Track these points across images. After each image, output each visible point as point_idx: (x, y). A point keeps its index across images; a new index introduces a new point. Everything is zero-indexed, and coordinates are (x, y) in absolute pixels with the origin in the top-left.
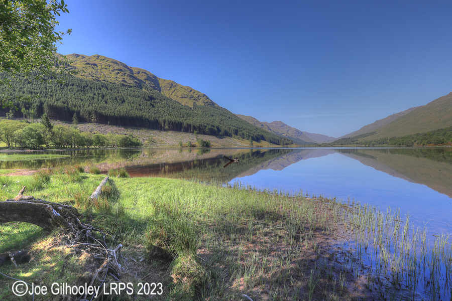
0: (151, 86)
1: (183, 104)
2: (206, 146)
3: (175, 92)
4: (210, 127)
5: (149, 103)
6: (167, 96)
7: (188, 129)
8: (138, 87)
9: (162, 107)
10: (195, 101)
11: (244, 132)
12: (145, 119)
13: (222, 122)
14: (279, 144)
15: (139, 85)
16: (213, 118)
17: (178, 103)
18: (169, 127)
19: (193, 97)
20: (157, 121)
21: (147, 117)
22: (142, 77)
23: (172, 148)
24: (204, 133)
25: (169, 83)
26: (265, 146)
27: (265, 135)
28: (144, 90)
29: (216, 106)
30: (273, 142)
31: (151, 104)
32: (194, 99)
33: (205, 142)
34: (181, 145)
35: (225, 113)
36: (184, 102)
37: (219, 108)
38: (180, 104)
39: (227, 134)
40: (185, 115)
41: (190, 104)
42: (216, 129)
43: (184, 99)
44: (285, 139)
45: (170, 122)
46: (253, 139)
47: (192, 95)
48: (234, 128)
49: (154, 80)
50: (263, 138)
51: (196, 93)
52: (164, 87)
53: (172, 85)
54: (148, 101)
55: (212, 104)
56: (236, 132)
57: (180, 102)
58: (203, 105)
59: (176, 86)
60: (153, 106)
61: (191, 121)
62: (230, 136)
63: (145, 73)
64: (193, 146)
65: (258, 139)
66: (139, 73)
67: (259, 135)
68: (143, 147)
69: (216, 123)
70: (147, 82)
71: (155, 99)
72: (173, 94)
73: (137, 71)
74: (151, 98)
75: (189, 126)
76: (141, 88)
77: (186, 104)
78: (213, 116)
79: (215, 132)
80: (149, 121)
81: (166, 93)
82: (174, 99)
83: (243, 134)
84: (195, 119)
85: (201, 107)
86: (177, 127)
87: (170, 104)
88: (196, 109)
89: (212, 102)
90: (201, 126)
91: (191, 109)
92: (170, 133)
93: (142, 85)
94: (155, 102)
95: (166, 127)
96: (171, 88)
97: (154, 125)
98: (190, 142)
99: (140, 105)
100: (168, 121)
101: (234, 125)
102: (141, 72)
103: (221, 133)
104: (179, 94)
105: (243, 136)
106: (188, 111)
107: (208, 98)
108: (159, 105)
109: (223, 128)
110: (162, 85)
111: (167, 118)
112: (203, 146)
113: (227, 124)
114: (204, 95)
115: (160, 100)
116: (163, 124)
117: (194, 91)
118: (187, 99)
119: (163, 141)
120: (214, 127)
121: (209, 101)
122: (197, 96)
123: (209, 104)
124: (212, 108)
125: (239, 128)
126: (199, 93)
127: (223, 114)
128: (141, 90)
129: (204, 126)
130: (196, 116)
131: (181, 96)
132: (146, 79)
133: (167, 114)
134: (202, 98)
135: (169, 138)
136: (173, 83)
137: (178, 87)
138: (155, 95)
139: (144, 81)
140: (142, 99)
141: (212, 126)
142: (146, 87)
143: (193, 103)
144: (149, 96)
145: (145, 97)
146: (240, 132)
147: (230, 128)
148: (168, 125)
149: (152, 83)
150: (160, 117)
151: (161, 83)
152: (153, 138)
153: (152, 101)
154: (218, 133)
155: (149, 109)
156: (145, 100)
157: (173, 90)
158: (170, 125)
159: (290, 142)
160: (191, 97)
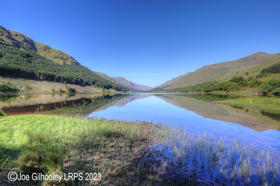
0: (28, 47)
1: (55, 62)
2: (73, 92)
3: (49, 53)
4: (76, 79)
5: (26, 59)
6: (42, 55)
7: (59, 80)
9: (38, 63)
11: (99, 83)
12: (23, 71)
13: (84, 76)
14: (121, 91)
15: (17, 45)
16: (78, 73)
17: (51, 61)
18: (44, 78)
19: (63, 58)
20: (34, 73)
21: (24, 69)
22: (20, 40)
23: (46, 93)
24: (72, 83)
25: (44, 46)
26: (112, 92)
27: (112, 85)
28: (21, 49)
29: (80, 65)
30: (118, 89)
31: (28, 60)
32: (64, 60)
33: (72, 89)
34: (53, 91)
35: (86, 71)
36: (56, 61)
37: (82, 67)
38: (53, 62)
39: (87, 84)
40: (57, 70)
41: (61, 63)
42: (80, 81)
43: (56, 59)
44: (124, 88)
45: (44, 75)
46: (105, 87)
47: (61, 56)
48: (92, 80)
49: (32, 44)
50: (111, 87)
51: (65, 56)
52: (40, 48)
53: (46, 48)
54: (25, 57)
55: (77, 64)
56: (94, 83)
57: (53, 60)
58: (70, 64)
59: (49, 49)
60: (30, 62)
61: (61, 75)
62: (90, 85)
63: (23, 36)
64: (63, 92)
65: (108, 87)
67: (108, 85)
68: (20, 93)
69: (80, 77)
70: (24, 43)
71: (32, 57)
72: (47, 55)
73: (15, 34)
74: (28, 56)
75: (60, 78)
76: (19, 47)
77: (58, 63)
78: (77, 72)
79: (79, 82)
80: (26, 73)
81: (41, 53)
82: (48, 58)
83: (98, 84)
84: (64, 73)
85: (69, 66)
86: (50, 78)
87: (45, 62)
88: (65, 66)
89: (77, 63)
90: (69, 78)
91: (62, 66)
92: (44, 82)
93: (20, 46)
94: (31, 59)
95: (41, 78)
96: (45, 50)
97: (31, 76)
98: (61, 89)
99: (18, 60)
100: (43, 73)
101: (92, 78)
102: (18, 36)
103: (83, 83)
104: (52, 55)
105: (98, 86)
106: (59, 68)
107: (74, 60)
108: (35, 61)
109: (85, 80)
110: (38, 47)
111: (42, 71)
112: (70, 91)
113: (88, 78)
114: (72, 58)
115: (36, 58)
116: (38, 76)
117: (64, 54)
118: (58, 59)
119: (38, 88)
120: (78, 79)
121: (75, 62)
122: (66, 57)
123: (75, 64)
124: (77, 67)
125: (96, 81)
126: (67, 56)
127: (85, 71)
128: (19, 49)
129: (71, 78)
130: (65, 71)
131: (53, 57)
132: (23, 41)
133: (42, 68)
134: (70, 59)
135: (44, 86)
136: (47, 47)
137: (51, 50)
138: (31, 54)
139: (22, 43)
140: (20, 56)
141: (77, 78)
142: (24, 47)
143: (63, 62)
144: (26, 54)
145: (23, 55)
146: (97, 83)
147: (89, 80)
148: (43, 76)
149: (29, 45)
150: (36, 70)
151: (37, 46)
152: (29, 85)
153: (29, 58)
154: (82, 83)
155: (26, 64)
156: (23, 57)
157: (47, 52)
158: (44, 77)
159: (127, 90)
160: (62, 58)
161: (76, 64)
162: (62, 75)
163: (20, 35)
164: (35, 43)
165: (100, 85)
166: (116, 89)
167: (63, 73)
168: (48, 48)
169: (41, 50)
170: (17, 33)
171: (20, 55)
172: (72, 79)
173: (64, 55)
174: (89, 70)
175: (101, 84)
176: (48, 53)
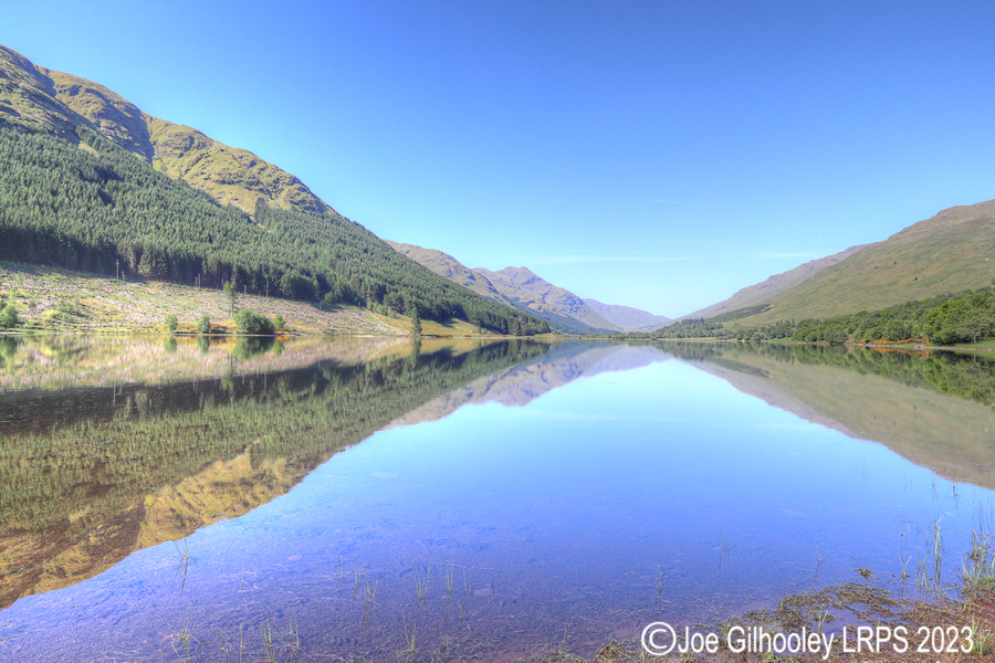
0: (114, 137)
1: (224, 202)
2: (262, 335)
3: (201, 162)
4: (295, 273)
5: (92, 187)
6: (173, 174)
7: (213, 277)
8: (61, 136)
9: (142, 206)
10: (261, 195)
11: (403, 293)
12: (64, 237)
13: (339, 263)
14: (507, 333)
15: (69, 128)
16: (313, 248)
17: (207, 196)
18: (154, 270)
19: (258, 183)
20: (113, 247)
21: (74, 231)
22: (85, 108)
23: (141, 333)
24: (275, 293)
25: (181, 134)
26: (463, 337)
27: (468, 306)
28: (83, 146)
29: (330, 213)
30: (490, 323)
31: (100, 193)
32: (261, 190)
33: (257, 320)
34: (173, 327)
35: (355, 238)
36: (226, 196)
37: (338, 220)
38: (212, 201)
39: (349, 298)
40: (219, 236)
41: (247, 203)
42: (315, 283)
43: (226, 188)
44: (526, 319)
45: (156, 255)
46: (424, 314)
47: (253, 176)
48: (373, 280)
49: (132, 126)
50: (460, 314)
51: (265, 173)
52: (166, 144)
53: (192, 142)
54: (91, 181)
55: (318, 207)
56: (380, 294)
57: (214, 194)
58: (287, 207)
59: (204, 146)
60: (107, 200)
61: (232, 255)
62: (362, 304)
63: (98, 94)
64: (215, 331)
65: (447, 314)
66: (74, 91)
67: (448, 304)
69: (320, 265)
70: (104, 123)
71: (120, 179)
72: (194, 170)
73: (69, 83)
74: (106, 174)
75: (225, 268)
76: (75, 139)
77: (236, 204)
78: (312, 242)
79: (311, 291)
80: (78, 246)
81: (170, 165)
82: (198, 183)
83: (400, 299)
84: (249, 249)
85: (279, 215)
86: (182, 270)
87: (171, 200)
88: (263, 219)
89: (318, 202)
90: (267, 270)
91: (246, 216)
92: (155, 288)
93: (78, 131)
94: (116, 189)
95: (144, 269)
96: (187, 149)
97: (102, 261)
98: (207, 319)
99: (54, 193)
100: (152, 248)
101: (374, 271)
102: (82, 91)
103: (328, 296)
104: (214, 169)
105: (400, 308)
106: (231, 224)
107: (304, 189)
108: (129, 196)
109: (340, 280)
110: (158, 136)
111: (147, 240)
112: (251, 330)
113: (354, 269)
114: (294, 180)
115: (140, 183)
116: (132, 258)
117: (262, 165)
118: (237, 186)
119: (116, 312)
120: (308, 274)
121: (310, 198)
122: (270, 180)
123: (308, 208)
124: (315, 221)
125: (392, 283)
126: (278, 173)
127: (348, 239)
128: (70, 144)
129: (275, 270)
130: (256, 239)
131: (217, 177)
132: (100, 115)
133: (153, 227)
134: (287, 188)
135: (145, 303)
136: (195, 136)
137: (212, 150)
138: (120, 165)
139: (93, 121)
140: (69, 174)
141: (303, 272)
142: (94, 138)
143: (256, 199)
144: (96, 169)
145: (81, 168)
146: (392, 294)
147: (361, 281)
148: (151, 262)
149: (123, 129)
150: (124, 235)
151: (156, 132)
152: (81, 301)
153: (106, 183)
154: (322, 296)
155: (89, 209)
156: (81, 176)
157: (194, 158)
158: (157, 263)
159: (540, 327)
160: (253, 184)
161: (314, 209)
162: (236, 257)
163: (88, 91)
164: (148, 120)
165: (406, 301)
166: (483, 325)
167: (245, 246)
168: (196, 142)
169: (169, 149)
170: (78, 80)
171: (72, 170)
172: (281, 274)
173: (263, 169)
174: (370, 233)
175: (414, 299)
176: (198, 161)
